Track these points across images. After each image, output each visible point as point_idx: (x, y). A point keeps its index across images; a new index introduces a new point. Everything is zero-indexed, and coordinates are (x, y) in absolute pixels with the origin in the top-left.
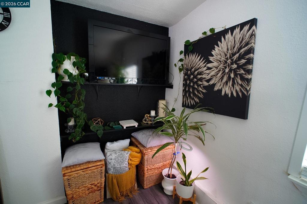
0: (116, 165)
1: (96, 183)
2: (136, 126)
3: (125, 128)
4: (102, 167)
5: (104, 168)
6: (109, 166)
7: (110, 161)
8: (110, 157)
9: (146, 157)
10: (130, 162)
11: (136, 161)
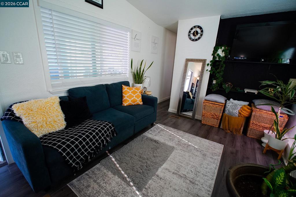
0: (230, 109)
1: (217, 114)
2: (256, 93)
3: (246, 92)
4: (222, 107)
5: (223, 108)
6: (226, 109)
7: (227, 106)
8: (228, 104)
9: (253, 113)
10: (240, 112)
11: (246, 114)
